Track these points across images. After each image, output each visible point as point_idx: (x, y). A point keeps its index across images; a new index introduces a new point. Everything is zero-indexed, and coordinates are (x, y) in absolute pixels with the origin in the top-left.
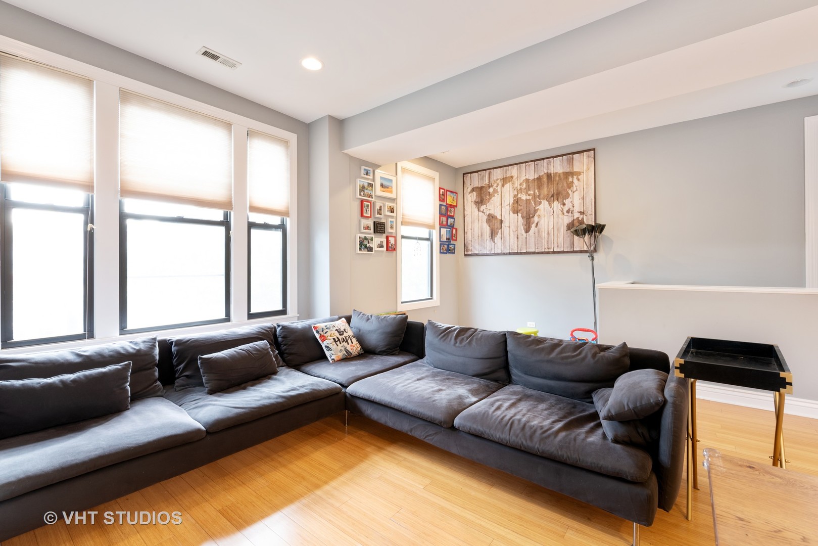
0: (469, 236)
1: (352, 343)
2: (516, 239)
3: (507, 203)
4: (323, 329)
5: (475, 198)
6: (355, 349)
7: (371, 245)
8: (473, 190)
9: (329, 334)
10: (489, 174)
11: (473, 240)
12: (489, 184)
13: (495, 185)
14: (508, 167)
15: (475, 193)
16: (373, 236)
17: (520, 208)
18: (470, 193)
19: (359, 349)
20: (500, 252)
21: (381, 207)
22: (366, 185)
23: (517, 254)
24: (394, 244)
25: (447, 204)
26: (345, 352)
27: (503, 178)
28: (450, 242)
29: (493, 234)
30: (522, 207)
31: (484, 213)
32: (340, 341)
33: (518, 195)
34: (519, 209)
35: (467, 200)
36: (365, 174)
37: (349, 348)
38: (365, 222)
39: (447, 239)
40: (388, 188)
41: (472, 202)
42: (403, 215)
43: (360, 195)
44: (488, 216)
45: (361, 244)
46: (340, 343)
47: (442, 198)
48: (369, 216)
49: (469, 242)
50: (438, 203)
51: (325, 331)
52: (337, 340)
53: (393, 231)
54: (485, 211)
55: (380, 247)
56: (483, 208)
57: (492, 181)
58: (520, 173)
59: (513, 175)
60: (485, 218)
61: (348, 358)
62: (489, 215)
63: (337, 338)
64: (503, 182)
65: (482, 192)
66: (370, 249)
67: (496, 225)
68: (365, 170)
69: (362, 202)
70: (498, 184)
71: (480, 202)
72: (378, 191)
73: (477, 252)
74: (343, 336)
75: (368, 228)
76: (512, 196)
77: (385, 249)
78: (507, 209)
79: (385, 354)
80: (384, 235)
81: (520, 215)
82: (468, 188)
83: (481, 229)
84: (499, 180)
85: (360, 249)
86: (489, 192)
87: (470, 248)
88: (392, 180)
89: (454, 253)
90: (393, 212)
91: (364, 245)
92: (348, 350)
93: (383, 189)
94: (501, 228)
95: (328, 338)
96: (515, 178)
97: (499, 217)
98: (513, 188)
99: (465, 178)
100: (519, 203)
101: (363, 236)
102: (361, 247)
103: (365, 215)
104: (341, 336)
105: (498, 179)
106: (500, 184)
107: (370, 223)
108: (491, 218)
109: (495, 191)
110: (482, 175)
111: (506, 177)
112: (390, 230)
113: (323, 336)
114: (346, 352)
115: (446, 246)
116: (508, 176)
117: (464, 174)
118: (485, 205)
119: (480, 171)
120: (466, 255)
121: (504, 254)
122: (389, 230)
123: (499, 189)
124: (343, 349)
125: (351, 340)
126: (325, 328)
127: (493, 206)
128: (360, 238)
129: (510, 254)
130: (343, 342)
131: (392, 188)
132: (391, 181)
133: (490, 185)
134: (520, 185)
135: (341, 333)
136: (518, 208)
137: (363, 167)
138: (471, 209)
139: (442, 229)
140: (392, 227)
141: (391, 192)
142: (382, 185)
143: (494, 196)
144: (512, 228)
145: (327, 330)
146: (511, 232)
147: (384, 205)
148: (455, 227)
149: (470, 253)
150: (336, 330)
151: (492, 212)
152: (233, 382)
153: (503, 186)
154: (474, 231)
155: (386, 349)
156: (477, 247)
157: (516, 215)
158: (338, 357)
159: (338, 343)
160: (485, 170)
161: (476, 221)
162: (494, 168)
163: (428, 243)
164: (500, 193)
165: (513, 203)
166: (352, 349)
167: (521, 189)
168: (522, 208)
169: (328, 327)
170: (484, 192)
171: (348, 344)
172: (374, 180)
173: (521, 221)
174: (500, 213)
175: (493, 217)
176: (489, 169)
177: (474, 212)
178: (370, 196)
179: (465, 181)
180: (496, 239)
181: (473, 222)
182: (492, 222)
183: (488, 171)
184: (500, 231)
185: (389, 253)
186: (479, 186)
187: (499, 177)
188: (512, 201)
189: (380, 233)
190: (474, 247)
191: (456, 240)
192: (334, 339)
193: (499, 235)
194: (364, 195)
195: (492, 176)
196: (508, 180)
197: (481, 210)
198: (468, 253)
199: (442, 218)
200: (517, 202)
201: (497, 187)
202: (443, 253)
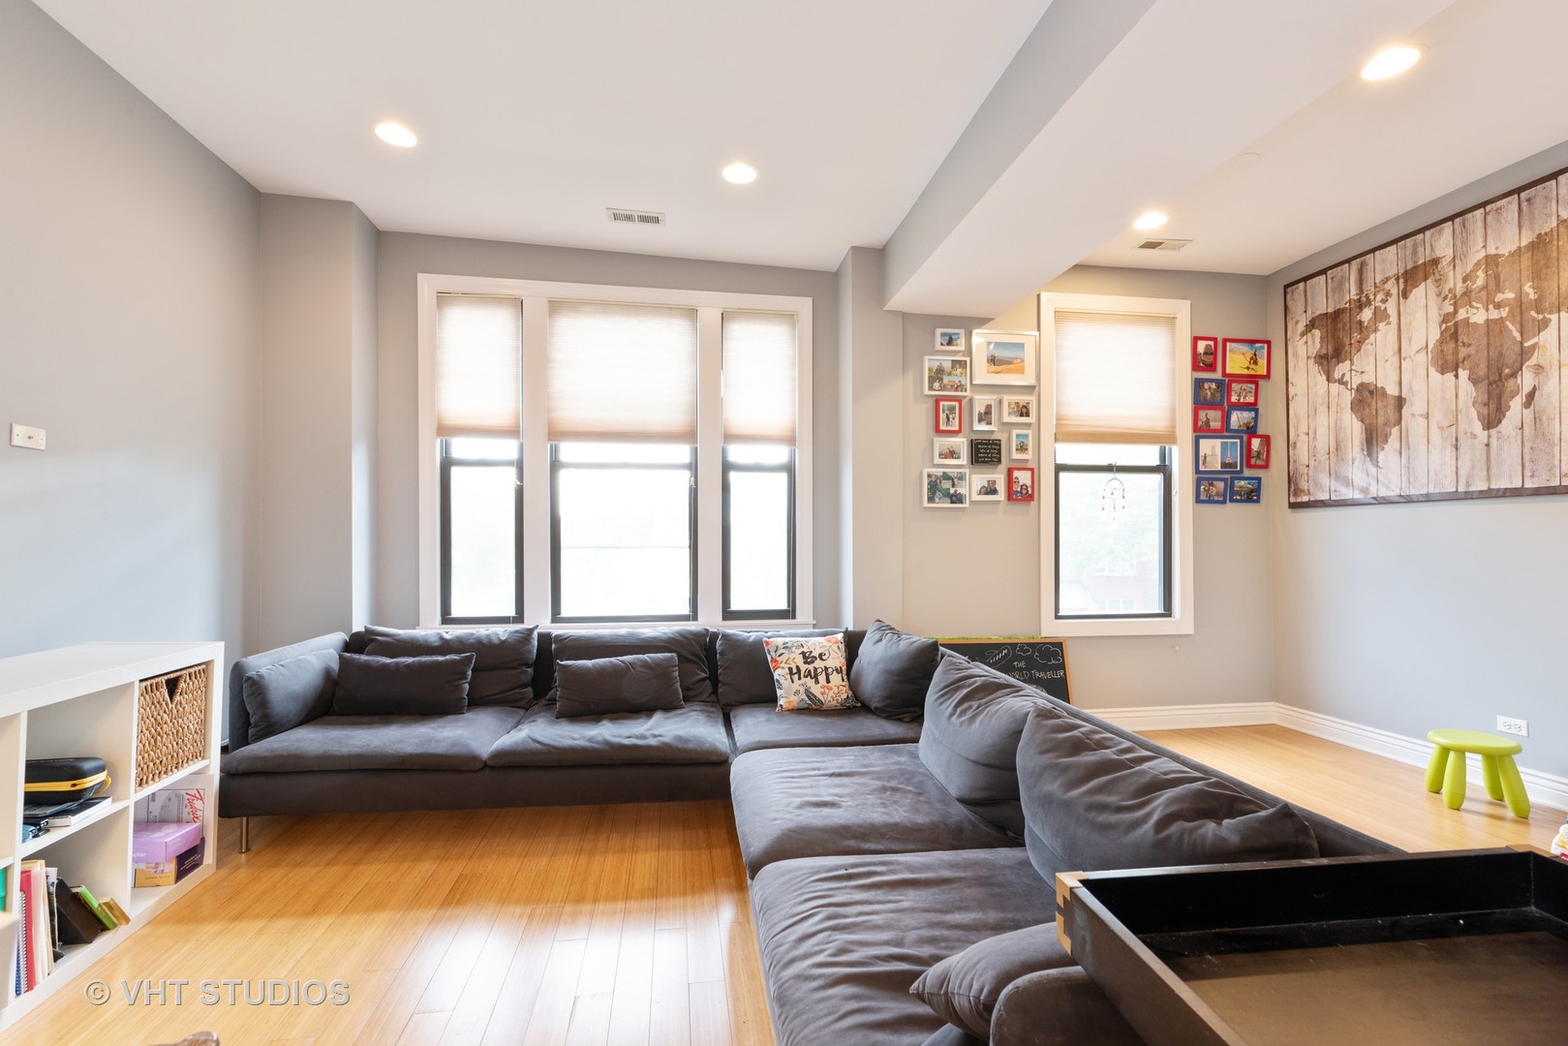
0: (1302, 453)
1: (828, 681)
2: (1450, 452)
3: (1418, 342)
4: (777, 647)
5: (1318, 346)
6: (831, 694)
7: (961, 490)
8: (1312, 325)
9: (784, 658)
10: (1361, 272)
11: (1312, 463)
12: (1359, 300)
13: (1380, 297)
14: (1421, 235)
15: (1317, 333)
16: (967, 471)
17: (1463, 352)
18: (1303, 334)
19: (844, 696)
20: (1393, 492)
21: (989, 407)
22: (947, 366)
23: (1454, 497)
24: (1029, 484)
25: (1224, 374)
26: (804, 696)
27: (1406, 272)
28: (1241, 471)
29: (1373, 440)
30: (1474, 348)
31: (1345, 384)
32: (800, 675)
33: (1456, 312)
34: (1461, 356)
35: (1295, 354)
36: (945, 343)
37: (816, 690)
38: (942, 443)
39: (1224, 465)
40: (1009, 363)
41: (1308, 358)
42: (1057, 420)
43: (931, 388)
44: (1358, 390)
45: (934, 487)
46: (800, 679)
47: (1204, 361)
48: (957, 428)
49: (1302, 469)
50: (1186, 376)
51: (779, 653)
52: (795, 671)
53: (1028, 456)
54: (1347, 378)
55: (987, 493)
56: (1342, 369)
57: (1369, 288)
58: (1465, 242)
59: (1438, 254)
60: (1348, 397)
61: (812, 709)
62: (1362, 388)
63: (798, 667)
64: (1406, 282)
65: (1340, 325)
66: (957, 498)
67: (1381, 413)
68: (943, 335)
69: (937, 401)
70: (1388, 294)
71: (1331, 358)
72: (982, 374)
73: (1324, 497)
74: (811, 667)
75: (952, 454)
76: (1435, 317)
77: (1001, 495)
78: (1418, 362)
79: (884, 715)
80: (1003, 467)
81: (1463, 374)
82: (1297, 322)
83: (1337, 430)
84: (1392, 281)
85: (931, 499)
86: (1361, 323)
87: (1304, 485)
88: (1023, 344)
89: (1258, 501)
90: (1028, 415)
91: (941, 489)
92: (813, 695)
93: (993, 368)
94: (1399, 421)
95: (782, 665)
96: (1444, 263)
97: (1392, 390)
98: (1439, 295)
99: (1288, 297)
100: (1462, 338)
101: (939, 472)
102: (934, 494)
103: (943, 427)
104: (807, 666)
105: (1388, 279)
106: (1394, 291)
107: (961, 443)
108: (1366, 397)
109: (1380, 315)
110: (1336, 279)
111: (1415, 268)
112: (1016, 456)
113: (776, 661)
114: (808, 696)
115: (1220, 485)
116: (1421, 261)
117: (1286, 287)
118: (1348, 362)
119: (1331, 268)
120: (1293, 506)
121: (1408, 500)
122: (1011, 454)
123: (1391, 307)
124: (802, 690)
125: (827, 676)
126: (781, 646)
127: (1372, 360)
128: (929, 476)
129: (1428, 499)
130: (806, 677)
131: (1023, 361)
132: (1021, 346)
133: (1364, 299)
134: (1465, 280)
135: (808, 658)
136: (1456, 353)
137: (939, 331)
138: (1305, 379)
139: (1202, 441)
140: (1022, 448)
141: (1021, 371)
142: (992, 360)
143: (1376, 330)
144: (1437, 417)
145: (784, 651)
146: (1435, 432)
147: (1000, 402)
148: (1261, 431)
149: (1305, 499)
150: (803, 653)
151: (1368, 378)
152: (592, 707)
153: (1405, 296)
154: (1315, 438)
155: (886, 706)
156: (1324, 480)
157: (1450, 376)
158: (789, 702)
159: (796, 677)
160: (1348, 261)
161: (1323, 409)
162: (1373, 251)
163: (1157, 479)
164: (1394, 319)
165: (1441, 342)
166: (823, 694)
167: (1467, 293)
168: (1472, 350)
169: (789, 645)
170: (1345, 324)
171: (817, 682)
172: (969, 352)
173: (1466, 389)
174: (1394, 377)
175: (1371, 393)
176: (1357, 256)
177: (1316, 384)
178: (960, 387)
179: (1290, 303)
180: (1382, 456)
181: (1312, 413)
182: (1369, 406)
183: (1355, 264)
184: (1395, 431)
185: (1018, 508)
186: (1330, 310)
187: (1392, 271)
188: (1435, 335)
189: (987, 462)
190: (1316, 484)
191: (1266, 466)
192: (790, 669)
193: (1393, 442)
194: (943, 388)
195: (1369, 275)
196: (1421, 274)
197: (1337, 375)
198: (1299, 500)
199: (1202, 414)
200: (1455, 336)
201: (1384, 301)
202: (1210, 501)
